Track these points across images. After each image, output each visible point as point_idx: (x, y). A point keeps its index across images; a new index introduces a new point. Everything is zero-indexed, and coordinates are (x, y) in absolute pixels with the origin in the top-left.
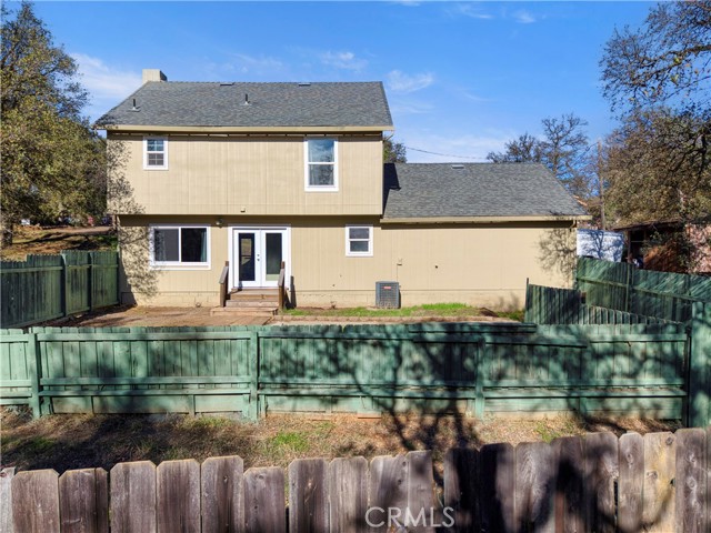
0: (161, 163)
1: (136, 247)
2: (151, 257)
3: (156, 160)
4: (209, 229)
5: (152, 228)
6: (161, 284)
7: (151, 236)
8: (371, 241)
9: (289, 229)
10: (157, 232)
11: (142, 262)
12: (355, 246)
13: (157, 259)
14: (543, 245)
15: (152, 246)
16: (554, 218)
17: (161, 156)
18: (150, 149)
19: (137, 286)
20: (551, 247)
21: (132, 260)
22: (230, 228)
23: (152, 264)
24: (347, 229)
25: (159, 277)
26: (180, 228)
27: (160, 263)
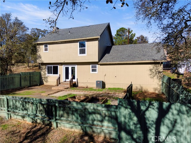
1: (44, 71)
2: (47, 73)
3: (46, 50)
4: (58, 66)
8: (97, 69)
10: (48, 67)
11: (45, 74)
12: (93, 70)
14: (151, 70)
15: (47, 70)
16: (153, 61)
18: (45, 47)
19: (44, 80)
21: (43, 74)
22: (63, 66)
23: (47, 75)
24: (91, 66)
25: (48, 78)
26: (52, 66)
27: (49, 74)
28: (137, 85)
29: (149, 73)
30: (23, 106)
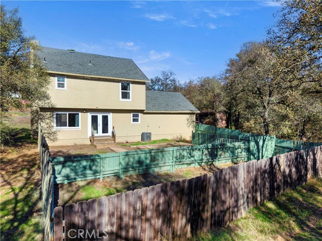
0: (63, 87)
1: (48, 121)
2: (55, 125)
3: (61, 85)
4: (80, 114)
5: (55, 113)
6: (60, 136)
7: (55, 116)
8: (139, 118)
9: (111, 114)
10: (57, 114)
11: (51, 127)
12: (135, 120)
13: (57, 126)
14: (188, 120)
15: (55, 120)
16: (191, 112)
17: (63, 84)
18: (58, 81)
19: (48, 137)
20: (189, 120)
21: (46, 126)
22: (89, 114)
23: (55, 128)
24: (132, 114)
25: (58, 133)
26: (68, 113)
27: (59, 128)
28: (177, 135)
29: (186, 122)
30: (190, 154)
